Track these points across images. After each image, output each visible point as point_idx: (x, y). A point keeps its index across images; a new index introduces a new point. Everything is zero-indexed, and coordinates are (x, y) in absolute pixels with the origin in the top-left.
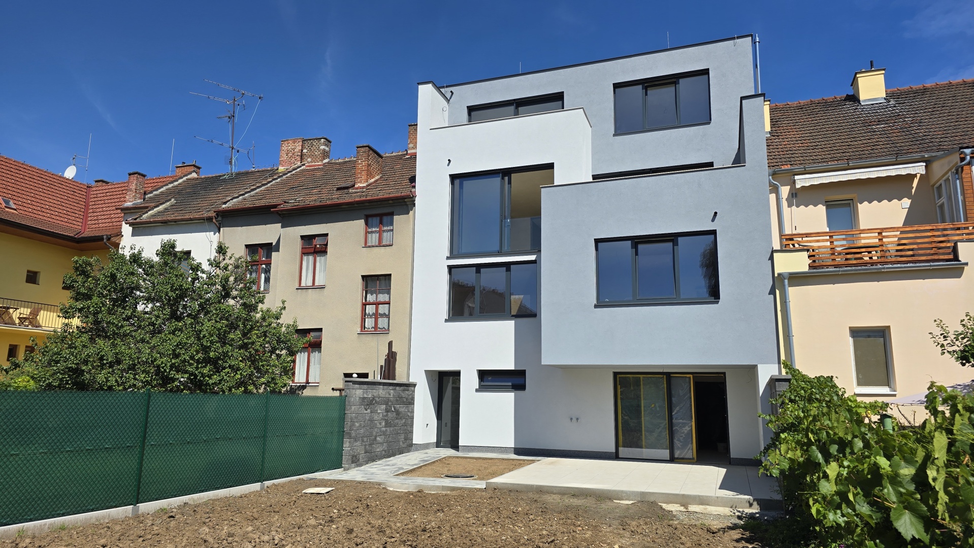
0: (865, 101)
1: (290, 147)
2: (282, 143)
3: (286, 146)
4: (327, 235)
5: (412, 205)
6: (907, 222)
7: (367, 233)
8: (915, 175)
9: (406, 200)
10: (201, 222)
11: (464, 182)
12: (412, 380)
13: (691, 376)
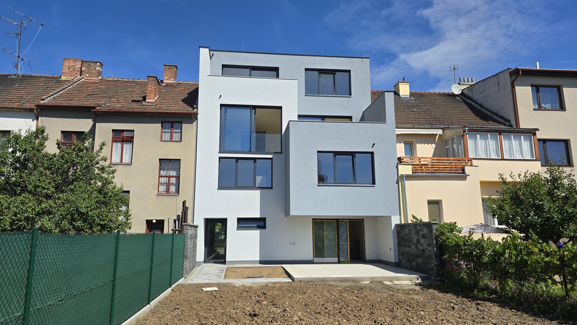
0: (402, 95)
1: (71, 64)
2: (64, 60)
3: (68, 63)
4: (133, 131)
5: (195, 119)
6: (434, 156)
7: (162, 132)
8: (437, 134)
9: (192, 115)
10: (22, 111)
11: (227, 109)
12: (195, 223)
13: (348, 220)
